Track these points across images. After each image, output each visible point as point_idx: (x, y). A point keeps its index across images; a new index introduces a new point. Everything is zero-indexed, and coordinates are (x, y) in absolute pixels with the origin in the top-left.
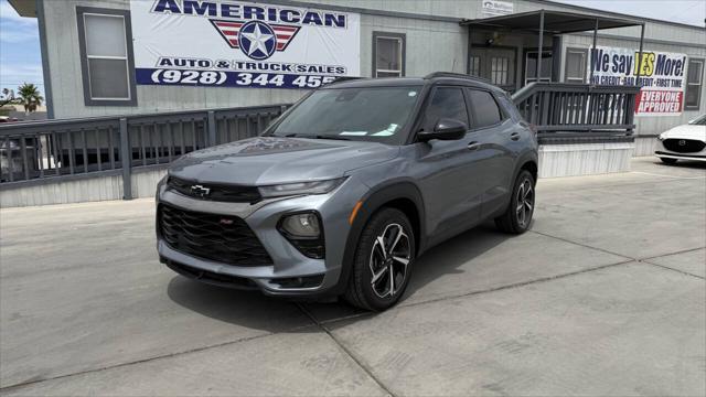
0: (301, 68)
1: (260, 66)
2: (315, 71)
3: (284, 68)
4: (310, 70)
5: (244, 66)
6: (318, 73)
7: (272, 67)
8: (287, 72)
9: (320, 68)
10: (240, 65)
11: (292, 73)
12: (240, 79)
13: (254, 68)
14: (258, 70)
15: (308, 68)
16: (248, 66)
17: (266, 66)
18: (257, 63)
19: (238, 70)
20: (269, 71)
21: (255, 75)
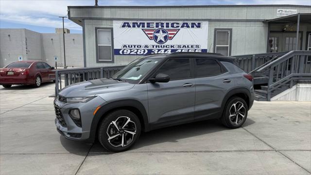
0: (179, 46)
1: (161, 46)
2: (186, 47)
3: (171, 46)
4: (183, 47)
5: (155, 47)
6: (187, 48)
7: (166, 46)
8: (173, 48)
9: (188, 46)
10: (153, 47)
11: (175, 48)
12: (153, 52)
13: (159, 47)
14: (160, 48)
15: (182, 46)
16: (156, 47)
17: (164, 46)
18: (160, 45)
19: (152, 48)
20: (165, 48)
21: (159, 50)
